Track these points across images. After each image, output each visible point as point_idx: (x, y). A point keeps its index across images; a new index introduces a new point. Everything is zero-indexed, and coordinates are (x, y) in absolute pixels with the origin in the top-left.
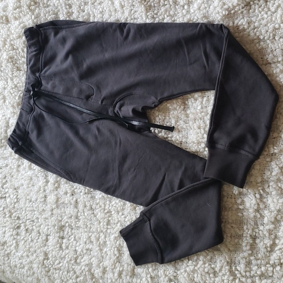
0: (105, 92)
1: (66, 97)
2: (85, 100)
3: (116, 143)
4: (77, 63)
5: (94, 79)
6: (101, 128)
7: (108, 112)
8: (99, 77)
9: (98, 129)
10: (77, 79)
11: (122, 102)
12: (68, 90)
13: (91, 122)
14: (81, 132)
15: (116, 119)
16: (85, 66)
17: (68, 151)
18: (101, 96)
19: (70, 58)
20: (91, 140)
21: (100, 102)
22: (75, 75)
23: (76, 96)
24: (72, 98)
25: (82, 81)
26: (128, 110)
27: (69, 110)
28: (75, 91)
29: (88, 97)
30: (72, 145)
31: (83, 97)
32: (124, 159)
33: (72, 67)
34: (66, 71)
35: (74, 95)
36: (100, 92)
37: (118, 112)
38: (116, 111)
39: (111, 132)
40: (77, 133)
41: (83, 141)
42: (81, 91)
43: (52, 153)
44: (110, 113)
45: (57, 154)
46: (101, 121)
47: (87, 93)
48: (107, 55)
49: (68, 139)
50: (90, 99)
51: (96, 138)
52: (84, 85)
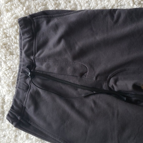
1: (60, 75)
2: (79, 78)
4: (70, 46)
5: (86, 59)
10: (70, 59)
11: (115, 77)
12: (62, 70)
17: (65, 122)
18: (95, 73)
20: (88, 112)
23: (70, 74)
24: (66, 76)
26: (126, 85)
27: (64, 87)
28: (69, 70)
31: (77, 74)
33: (65, 50)
34: (59, 54)
36: (94, 70)
41: (80, 113)
42: (75, 70)
43: (49, 125)
45: (55, 126)
47: (81, 71)
49: (64, 112)
50: (84, 76)
51: (92, 110)
52: (78, 64)
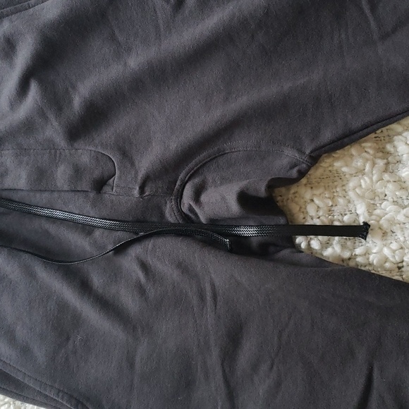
0: (146, 163)
3: (202, 297)
6: (150, 260)
7: (162, 215)
8: (121, 124)
9: (144, 266)
13: (121, 249)
14: (97, 280)
15: (189, 228)
16: (77, 102)
19: (34, 90)
21: (136, 192)
22: (53, 131)
25: (76, 145)
29: (100, 185)
30: (77, 320)
32: (234, 338)
35: (59, 185)
37: (191, 209)
38: (185, 209)
39: (183, 267)
40: (84, 287)
44: (170, 216)
46: (150, 244)
48: (135, 61)
